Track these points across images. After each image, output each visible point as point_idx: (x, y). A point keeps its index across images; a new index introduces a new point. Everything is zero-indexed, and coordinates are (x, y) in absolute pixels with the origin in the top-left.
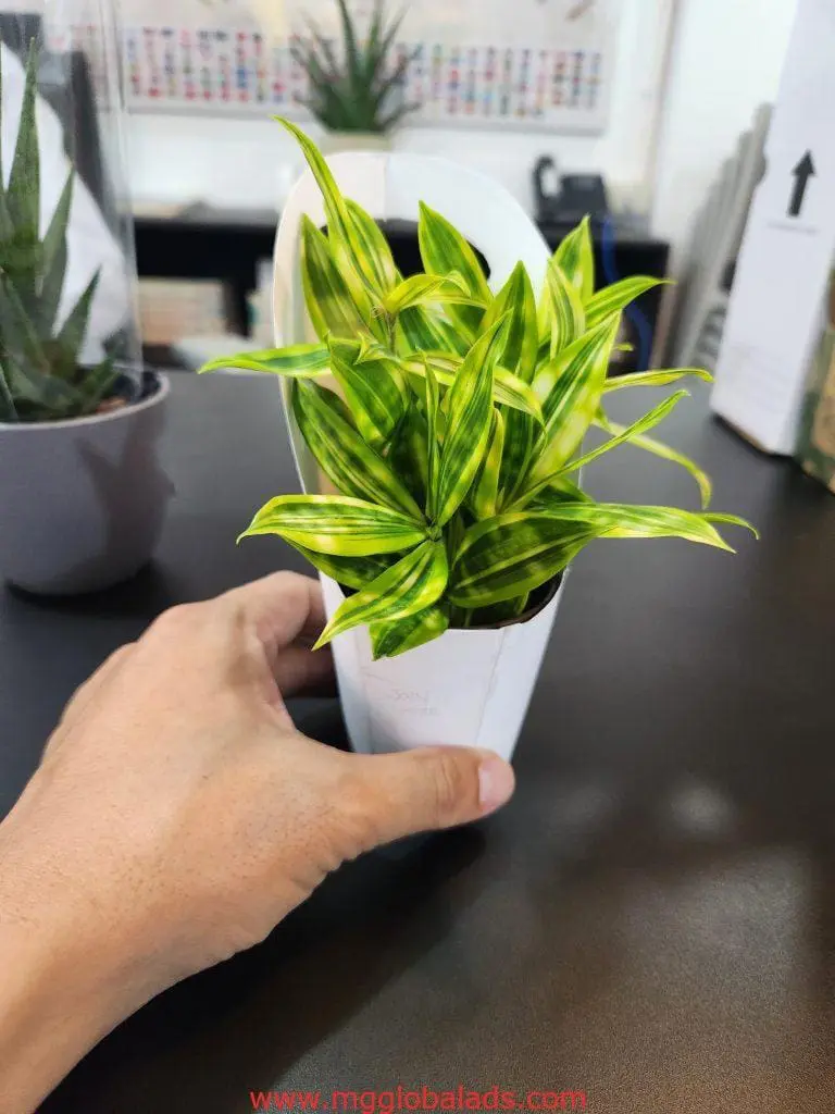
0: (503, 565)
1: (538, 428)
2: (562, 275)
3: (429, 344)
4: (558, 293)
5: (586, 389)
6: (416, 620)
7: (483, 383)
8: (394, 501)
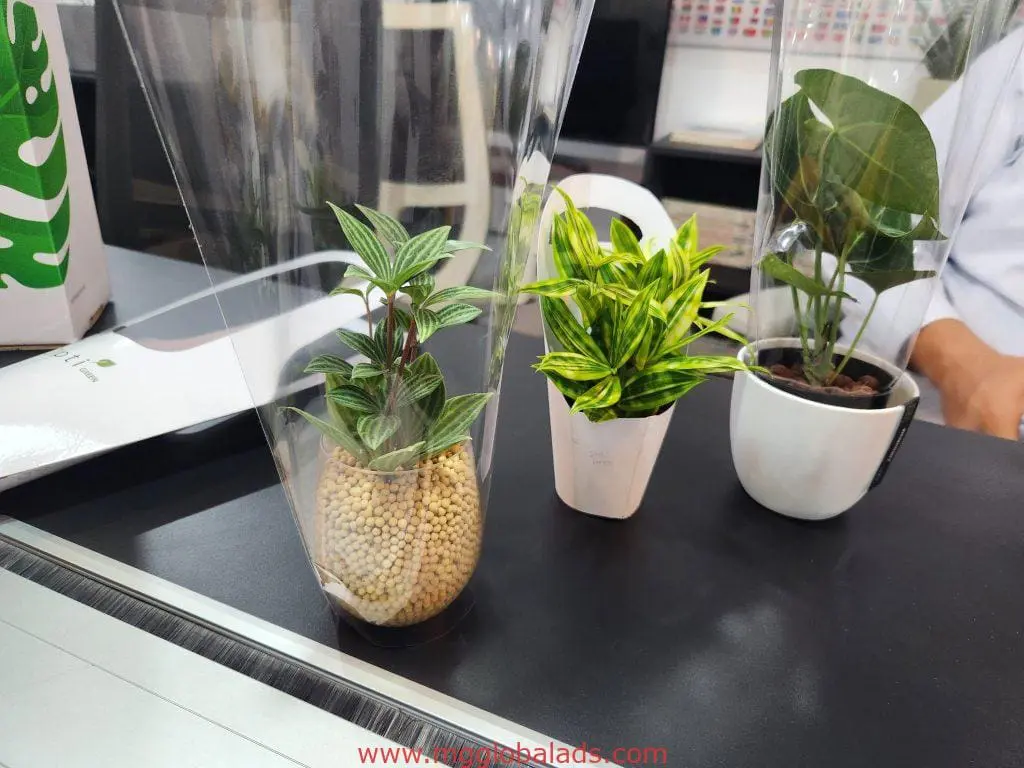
0: (651, 391)
1: (665, 326)
2: (679, 248)
3: (613, 280)
4: (676, 255)
5: (691, 305)
6: (605, 410)
7: (645, 306)
8: (594, 354)
